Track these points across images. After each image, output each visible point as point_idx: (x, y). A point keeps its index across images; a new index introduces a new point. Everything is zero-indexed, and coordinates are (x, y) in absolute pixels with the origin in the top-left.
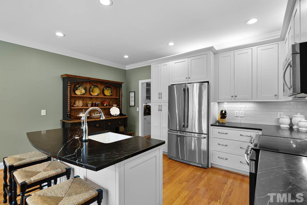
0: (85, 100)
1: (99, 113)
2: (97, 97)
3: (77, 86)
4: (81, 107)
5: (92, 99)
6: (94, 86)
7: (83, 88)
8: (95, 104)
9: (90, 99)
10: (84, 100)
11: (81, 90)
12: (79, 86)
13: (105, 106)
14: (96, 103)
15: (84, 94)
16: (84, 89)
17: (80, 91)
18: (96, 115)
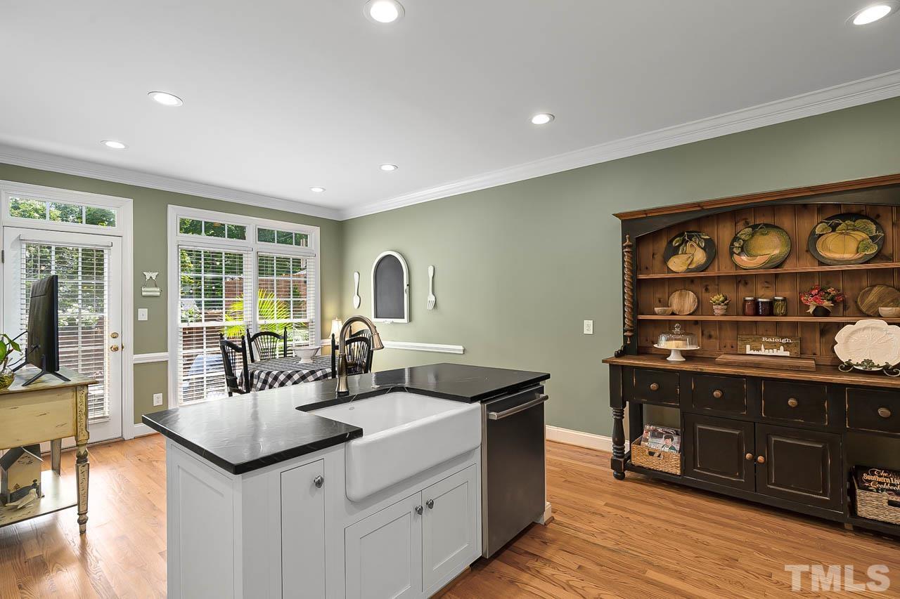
0: (709, 287)
1: (783, 344)
2: (777, 275)
3: (675, 243)
4: (689, 315)
5: (746, 283)
6: (754, 227)
7: (698, 245)
8: (755, 303)
9: (738, 283)
10: (707, 290)
11: (693, 255)
12: (684, 242)
13: (809, 315)
14: (760, 300)
15: (703, 268)
16: (704, 249)
17: (685, 257)
18: (763, 352)
